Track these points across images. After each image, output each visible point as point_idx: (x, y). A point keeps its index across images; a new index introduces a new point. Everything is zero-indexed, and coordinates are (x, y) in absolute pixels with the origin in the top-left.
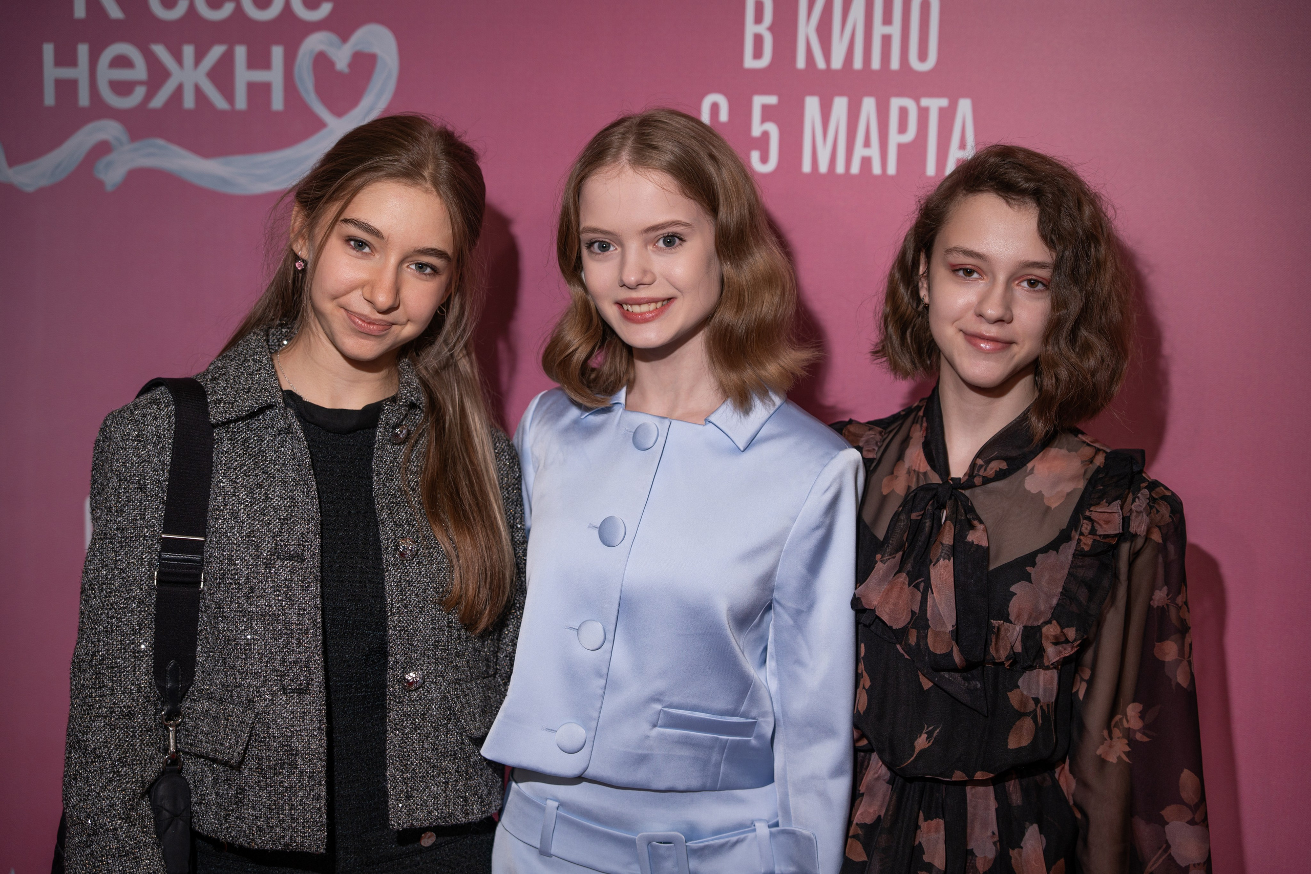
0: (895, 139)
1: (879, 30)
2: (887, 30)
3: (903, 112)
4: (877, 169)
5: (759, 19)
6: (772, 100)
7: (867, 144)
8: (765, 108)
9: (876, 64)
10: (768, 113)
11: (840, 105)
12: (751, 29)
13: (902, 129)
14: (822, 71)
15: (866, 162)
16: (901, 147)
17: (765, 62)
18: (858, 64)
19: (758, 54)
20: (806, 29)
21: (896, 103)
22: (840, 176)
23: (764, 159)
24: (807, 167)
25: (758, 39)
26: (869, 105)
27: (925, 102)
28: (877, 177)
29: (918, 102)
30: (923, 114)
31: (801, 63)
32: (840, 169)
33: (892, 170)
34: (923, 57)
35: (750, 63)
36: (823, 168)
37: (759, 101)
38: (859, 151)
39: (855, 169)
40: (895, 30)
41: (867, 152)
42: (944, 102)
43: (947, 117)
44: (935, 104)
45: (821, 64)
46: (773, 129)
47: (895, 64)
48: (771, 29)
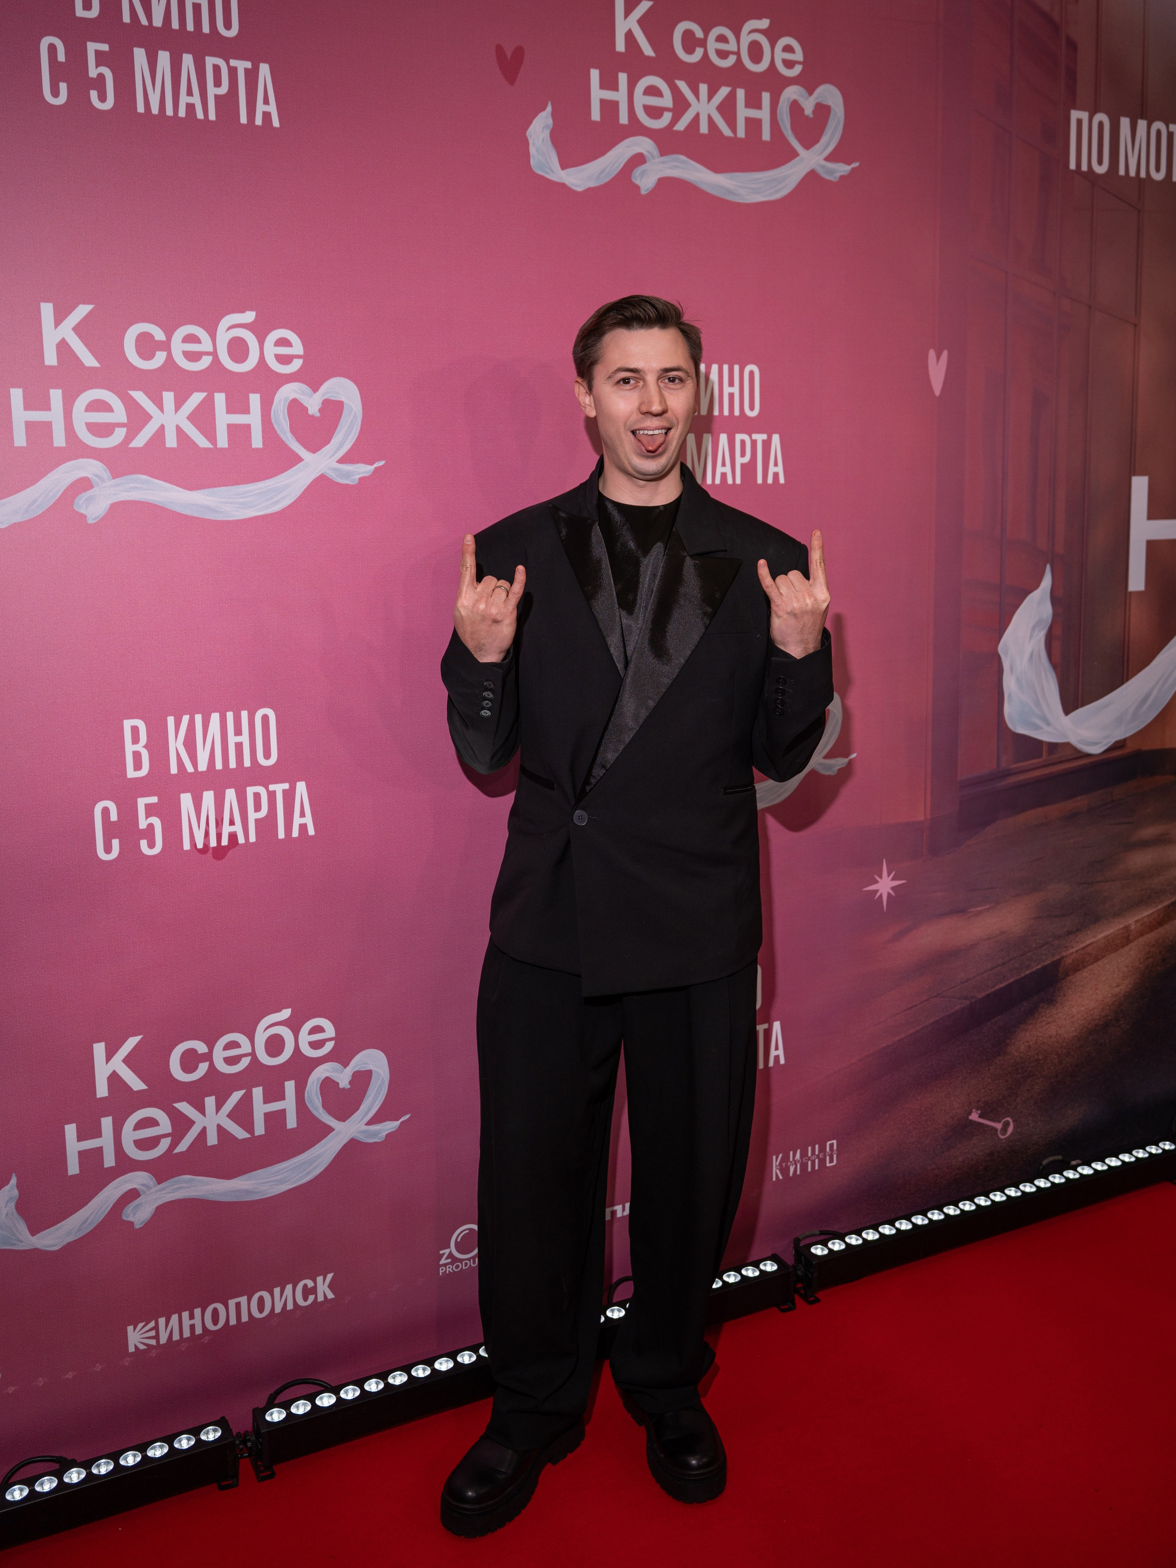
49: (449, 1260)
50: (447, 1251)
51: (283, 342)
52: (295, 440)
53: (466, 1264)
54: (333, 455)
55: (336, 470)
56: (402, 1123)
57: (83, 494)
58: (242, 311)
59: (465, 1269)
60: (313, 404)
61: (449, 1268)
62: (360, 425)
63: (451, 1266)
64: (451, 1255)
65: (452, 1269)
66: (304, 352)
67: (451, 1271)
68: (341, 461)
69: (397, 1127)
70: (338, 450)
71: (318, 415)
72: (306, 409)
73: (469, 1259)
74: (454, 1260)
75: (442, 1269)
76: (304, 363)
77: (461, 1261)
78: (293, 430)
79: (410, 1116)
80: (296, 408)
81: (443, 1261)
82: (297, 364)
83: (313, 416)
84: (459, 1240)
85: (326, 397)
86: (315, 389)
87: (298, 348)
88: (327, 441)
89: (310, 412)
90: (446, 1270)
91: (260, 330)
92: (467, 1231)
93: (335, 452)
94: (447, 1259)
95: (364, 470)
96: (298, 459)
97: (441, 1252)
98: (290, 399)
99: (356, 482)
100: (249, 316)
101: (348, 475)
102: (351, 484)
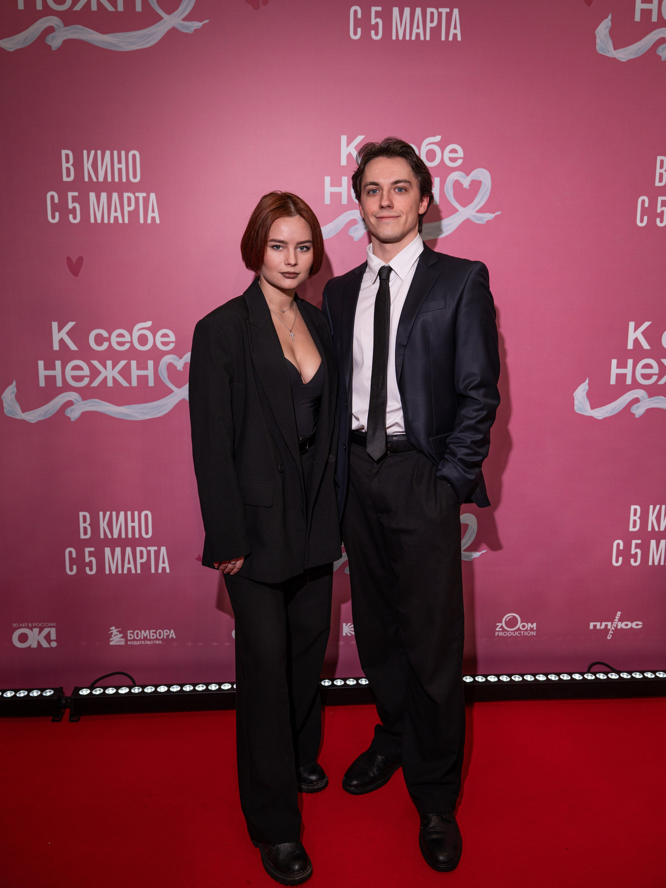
0: (126, 209)
1: (117, 166)
2: (120, 166)
3: (129, 198)
4: (120, 221)
5: (67, 161)
6: (76, 194)
7: (116, 211)
8: (73, 197)
9: (117, 179)
10: (75, 199)
11: (104, 196)
12: (64, 165)
13: (129, 205)
14: (95, 182)
15: (116, 218)
16: (129, 212)
17: (72, 178)
18: (109, 179)
19: (68, 175)
20: (87, 166)
21: (126, 195)
22: (106, 224)
23: (75, 218)
24: (92, 221)
25: (68, 169)
26: (115, 196)
27: (137, 194)
28: (120, 224)
29: (134, 195)
30: (137, 199)
31: (86, 179)
32: (106, 221)
33: (126, 221)
34: (135, 177)
35: (65, 179)
36: (99, 221)
37: (70, 194)
38: (113, 214)
39: (112, 221)
40: (123, 166)
41: (116, 214)
42: (145, 194)
43: (146, 200)
44: (141, 195)
45: (95, 179)
46: (77, 205)
47: (124, 180)
48: (72, 165)
49: (501, 629)
50: (500, 625)
51: (454, 151)
52: (455, 201)
53: (510, 634)
54: (474, 209)
55: (474, 216)
56: (482, 554)
57: (353, 227)
58: (435, 136)
59: (509, 636)
60: (466, 182)
61: (501, 633)
62: (489, 193)
63: (502, 633)
64: (502, 627)
65: (502, 634)
66: (464, 155)
67: (502, 635)
68: (478, 212)
69: (479, 556)
70: (477, 206)
71: (468, 188)
72: (462, 185)
73: (512, 631)
74: (504, 630)
75: (497, 633)
76: (463, 161)
77: (507, 631)
78: (455, 196)
79: (486, 552)
80: (457, 184)
81: (497, 629)
82: (459, 162)
83: (465, 189)
84: (507, 620)
85: (473, 179)
86: (468, 174)
87: (461, 153)
88: (471, 201)
89: (464, 187)
90: (499, 634)
91: (442, 145)
92: (512, 617)
93: (475, 207)
94: (500, 628)
95: (489, 216)
96: (456, 211)
97: (497, 624)
98: (455, 180)
99: (485, 223)
100: (438, 138)
101: (481, 219)
102: (482, 223)
